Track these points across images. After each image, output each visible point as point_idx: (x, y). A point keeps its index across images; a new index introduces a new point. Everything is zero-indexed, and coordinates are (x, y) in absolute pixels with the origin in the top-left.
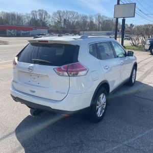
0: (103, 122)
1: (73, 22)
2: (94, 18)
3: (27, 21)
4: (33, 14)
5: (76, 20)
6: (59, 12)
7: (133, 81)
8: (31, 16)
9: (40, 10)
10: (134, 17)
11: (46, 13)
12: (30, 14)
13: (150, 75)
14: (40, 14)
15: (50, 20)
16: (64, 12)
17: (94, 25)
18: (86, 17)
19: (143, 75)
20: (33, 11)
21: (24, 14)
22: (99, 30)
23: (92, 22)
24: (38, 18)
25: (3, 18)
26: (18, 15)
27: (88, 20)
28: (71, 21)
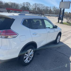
0: (29, 66)
1: (42, 9)
2: (52, 8)
3: (21, 7)
4: (24, 4)
5: (43, 8)
6: (35, 4)
7: (58, 42)
8: (23, 5)
9: (27, 2)
10: (69, 8)
11: (30, 4)
12: (22, 4)
13: (70, 39)
14: (27, 4)
15: (31, 7)
16: (38, 4)
17: (51, 11)
18: (48, 7)
19: (66, 39)
20: (24, 3)
21: (20, 4)
22: (54, 14)
23: (50, 10)
24: (26, 6)
25: (10, 5)
26: (16, 4)
27: (49, 9)
28: (41, 8)
